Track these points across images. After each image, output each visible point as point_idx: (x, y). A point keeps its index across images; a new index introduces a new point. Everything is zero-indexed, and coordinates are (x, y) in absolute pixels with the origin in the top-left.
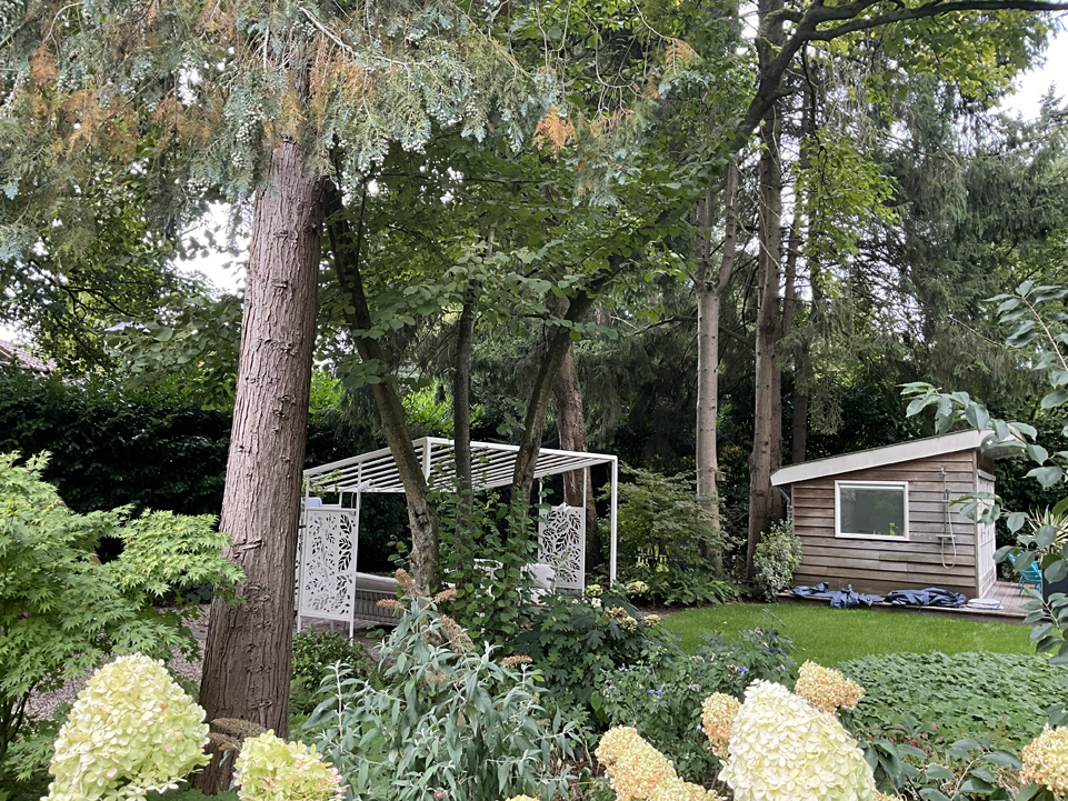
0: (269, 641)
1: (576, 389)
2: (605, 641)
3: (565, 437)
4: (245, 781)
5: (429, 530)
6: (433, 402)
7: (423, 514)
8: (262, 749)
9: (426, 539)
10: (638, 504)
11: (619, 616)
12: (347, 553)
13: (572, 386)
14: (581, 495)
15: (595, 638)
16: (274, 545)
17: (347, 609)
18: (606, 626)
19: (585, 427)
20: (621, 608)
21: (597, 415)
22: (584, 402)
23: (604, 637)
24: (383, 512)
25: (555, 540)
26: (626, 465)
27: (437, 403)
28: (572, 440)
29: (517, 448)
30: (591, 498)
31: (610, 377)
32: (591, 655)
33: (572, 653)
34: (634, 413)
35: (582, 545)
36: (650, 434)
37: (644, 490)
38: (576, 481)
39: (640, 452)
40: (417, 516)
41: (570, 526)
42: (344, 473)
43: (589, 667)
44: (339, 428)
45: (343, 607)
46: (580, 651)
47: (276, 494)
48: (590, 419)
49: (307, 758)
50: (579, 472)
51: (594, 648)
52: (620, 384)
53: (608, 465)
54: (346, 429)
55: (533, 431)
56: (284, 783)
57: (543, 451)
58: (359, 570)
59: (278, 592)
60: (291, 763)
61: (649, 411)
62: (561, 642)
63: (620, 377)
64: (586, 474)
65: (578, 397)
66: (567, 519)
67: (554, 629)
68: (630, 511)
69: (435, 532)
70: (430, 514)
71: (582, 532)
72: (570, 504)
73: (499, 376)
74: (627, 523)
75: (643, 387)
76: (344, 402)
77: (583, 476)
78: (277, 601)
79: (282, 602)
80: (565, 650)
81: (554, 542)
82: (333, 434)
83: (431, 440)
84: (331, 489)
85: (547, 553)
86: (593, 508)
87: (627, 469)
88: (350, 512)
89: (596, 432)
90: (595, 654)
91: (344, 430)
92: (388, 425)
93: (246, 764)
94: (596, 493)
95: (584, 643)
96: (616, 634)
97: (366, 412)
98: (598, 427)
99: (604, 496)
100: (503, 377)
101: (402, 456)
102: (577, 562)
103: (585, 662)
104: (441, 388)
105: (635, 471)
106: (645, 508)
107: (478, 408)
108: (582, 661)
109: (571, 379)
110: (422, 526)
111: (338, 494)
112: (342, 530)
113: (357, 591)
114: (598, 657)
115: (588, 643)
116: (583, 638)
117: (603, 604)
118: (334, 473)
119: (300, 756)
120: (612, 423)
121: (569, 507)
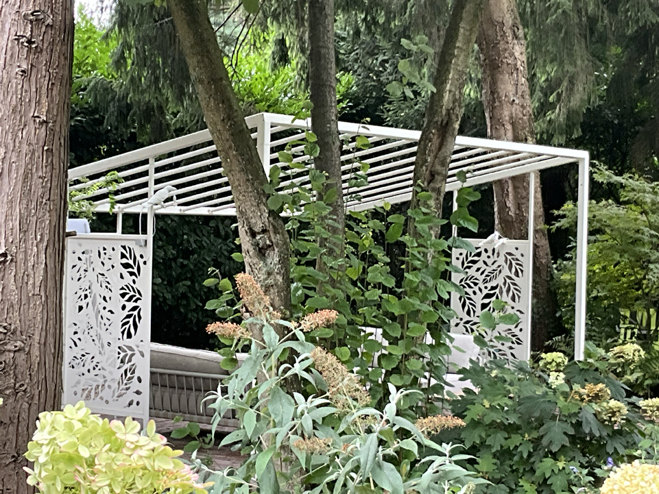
0: (24, 415)
1: (516, 37)
2: (573, 439)
3: (497, 121)
4: (44, 474)
5: (274, 258)
6: (268, 66)
7: (264, 231)
8: (69, 427)
9: (269, 274)
10: (623, 235)
11: (597, 397)
12: (134, 309)
13: (509, 33)
14: (523, 221)
15: (557, 434)
16: (26, 260)
17: (136, 398)
18: (576, 414)
19: (532, 105)
20: (601, 386)
21: (551, 86)
22: (531, 63)
23: (571, 432)
24: (187, 254)
25: (480, 295)
26: (603, 167)
27: (275, 67)
28: (509, 127)
29: (416, 135)
30: (542, 226)
31: (575, 18)
32: (549, 461)
33: (516, 458)
34: (616, 84)
35: (526, 302)
36: (642, 123)
37: (634, 212)
38: (516, 197)
39: (625, 155)
40: (253, 234)
41: (506, 272)
42: (127, 179)
43: (546, 480)
44: (111, 109)
45: (130, 396)
46: (530, 454)
47: (26, 176)
48: (538, 94)
49: (143, 440)
50: (520, 181)
51: (555, 449)
52: (592, 32)
53: (574, 167)
54: (125, 111)
55: (447, 96)
56: (110, 475)
57: (462, 141)
58: (154, 339)
59: (37, 337)
60: (118, 447)
61: (643, 81)
62: (497, 441)
63: (592, 21)
64: (534, 184)
65: (519, 52)
66: (501, 261)
67: (487, 421)
68: (611, 247)
69: (284, 261)
70: (276, 232)
71: (526, 282)
72: (506, 234)
73: (381, 20)
74: (604, 268)
75: (632, 39)
76: (119, 62)
77: (527, 189)
78: (35, 352)
79: (43, 354)
80: (504, 454)
81: (479, 300)
82: (100, 122)
83: (270, 118)
84: (103, 207)
85: (466, 318)
86: (545, 243)
87: (606, 175)
88: (137, 242)
89: (551, 115)
90: (556, 459)
91: (121, 113)
92: (201, 81)
93: (45, 449)
94: (549, 218)
95: (536, 442)
96: (592, 427)
97: (157, 79)
98: (552, 106)
99: (563, 223)
100: (388, 21)
101: (227, 135)
102: (516, 331)
103: (537, 473)
104: (281, 42)
105: (619, 179)
106: (635, 242)
107: (346, 78)
108: (533, 471)
109: (508, 20)
110: (262, 252)
111: (115, 216)
112: (125, 272)
113: (152, 373)
114: (561, 465)
115: (545, 442)
116: (535, 435)
117: (568, 381)
118: (109, 177)
119: (132, 437)
120: (577, 100)
121: (505, 240)
